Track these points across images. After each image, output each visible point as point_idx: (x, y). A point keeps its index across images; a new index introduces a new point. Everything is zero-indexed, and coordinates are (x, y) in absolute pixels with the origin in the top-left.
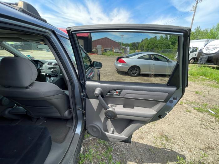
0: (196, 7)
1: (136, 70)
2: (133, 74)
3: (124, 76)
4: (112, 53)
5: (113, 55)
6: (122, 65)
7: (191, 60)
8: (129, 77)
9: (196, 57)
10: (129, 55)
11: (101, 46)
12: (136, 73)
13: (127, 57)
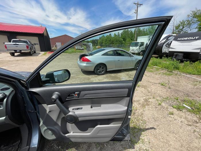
0: (137, 11)
1: (103, 68)
2: (100, 72)
3: (91, 76)
4: (74, 50)
5: (75, 52)
6: (87, 64)
7: (141, 53)
8: (96, 77)
9: (144, 49)
10: (93, 52)
11: (60, 43)
12: (103, 71)
13: (91, 54)
